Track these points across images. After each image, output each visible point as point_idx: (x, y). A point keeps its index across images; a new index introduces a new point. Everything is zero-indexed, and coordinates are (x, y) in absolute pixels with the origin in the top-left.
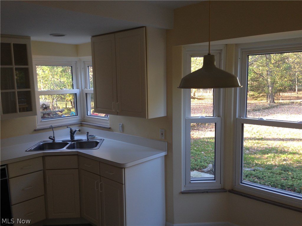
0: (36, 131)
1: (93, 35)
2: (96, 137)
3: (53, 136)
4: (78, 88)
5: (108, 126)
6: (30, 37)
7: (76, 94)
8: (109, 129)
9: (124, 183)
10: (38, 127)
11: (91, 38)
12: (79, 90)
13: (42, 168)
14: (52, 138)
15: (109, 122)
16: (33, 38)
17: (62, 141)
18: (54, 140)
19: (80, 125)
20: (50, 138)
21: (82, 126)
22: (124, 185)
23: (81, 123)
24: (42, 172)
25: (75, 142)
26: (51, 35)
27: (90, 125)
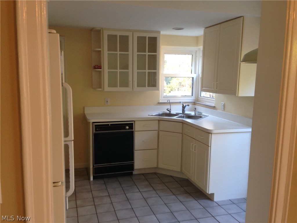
0: (159, 103)
1: (206, 27)
2: (203, 114)
3: (169, 108)
4: (195, 73)
5: (213, 105)
6: (160, 31)
7: (193, 78)
8: (214, 108)
9: (210, 146)
10: (161, 101)
11: (204, 30)
12: (196, 74)
13: (157, 129)
14: (169, 110)
15: (214, 102)
16: (162, 33)
17: (176, 113)
18: (170, 112)
19: (193, 104)
20: (167, 110)
21: (195, 105)
22: (210, 147)
23: (194, 102)
24: (157, 131)
25: (185, 115)
26: (173, 29)
27: (200, 104)
